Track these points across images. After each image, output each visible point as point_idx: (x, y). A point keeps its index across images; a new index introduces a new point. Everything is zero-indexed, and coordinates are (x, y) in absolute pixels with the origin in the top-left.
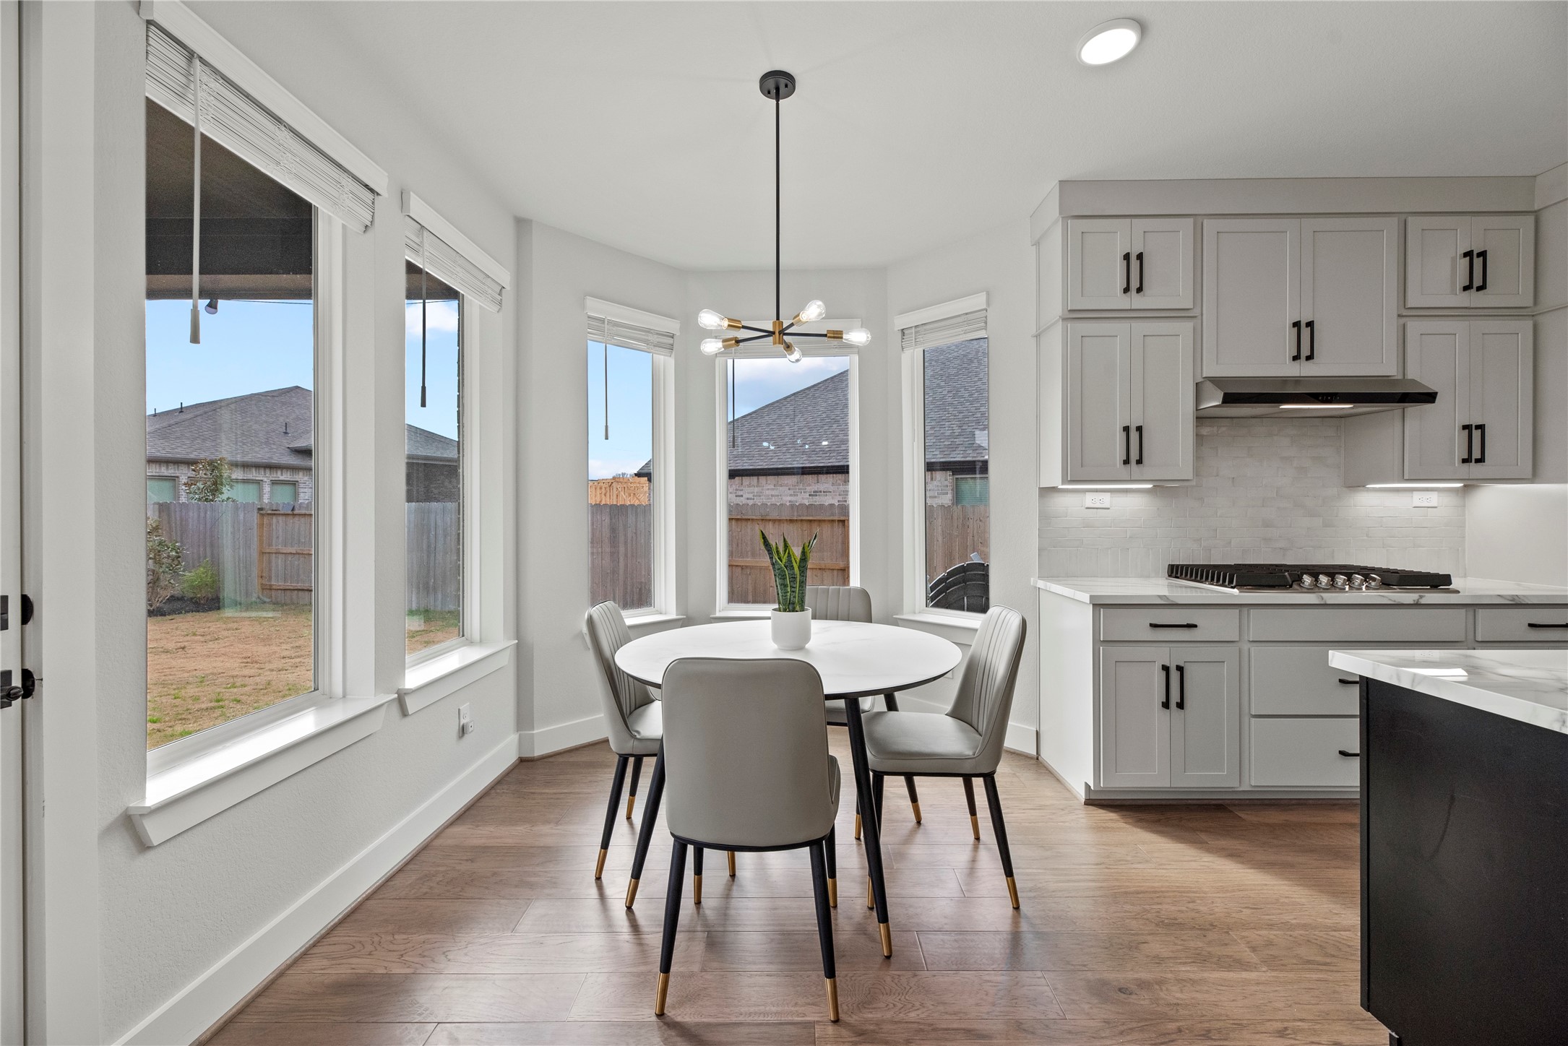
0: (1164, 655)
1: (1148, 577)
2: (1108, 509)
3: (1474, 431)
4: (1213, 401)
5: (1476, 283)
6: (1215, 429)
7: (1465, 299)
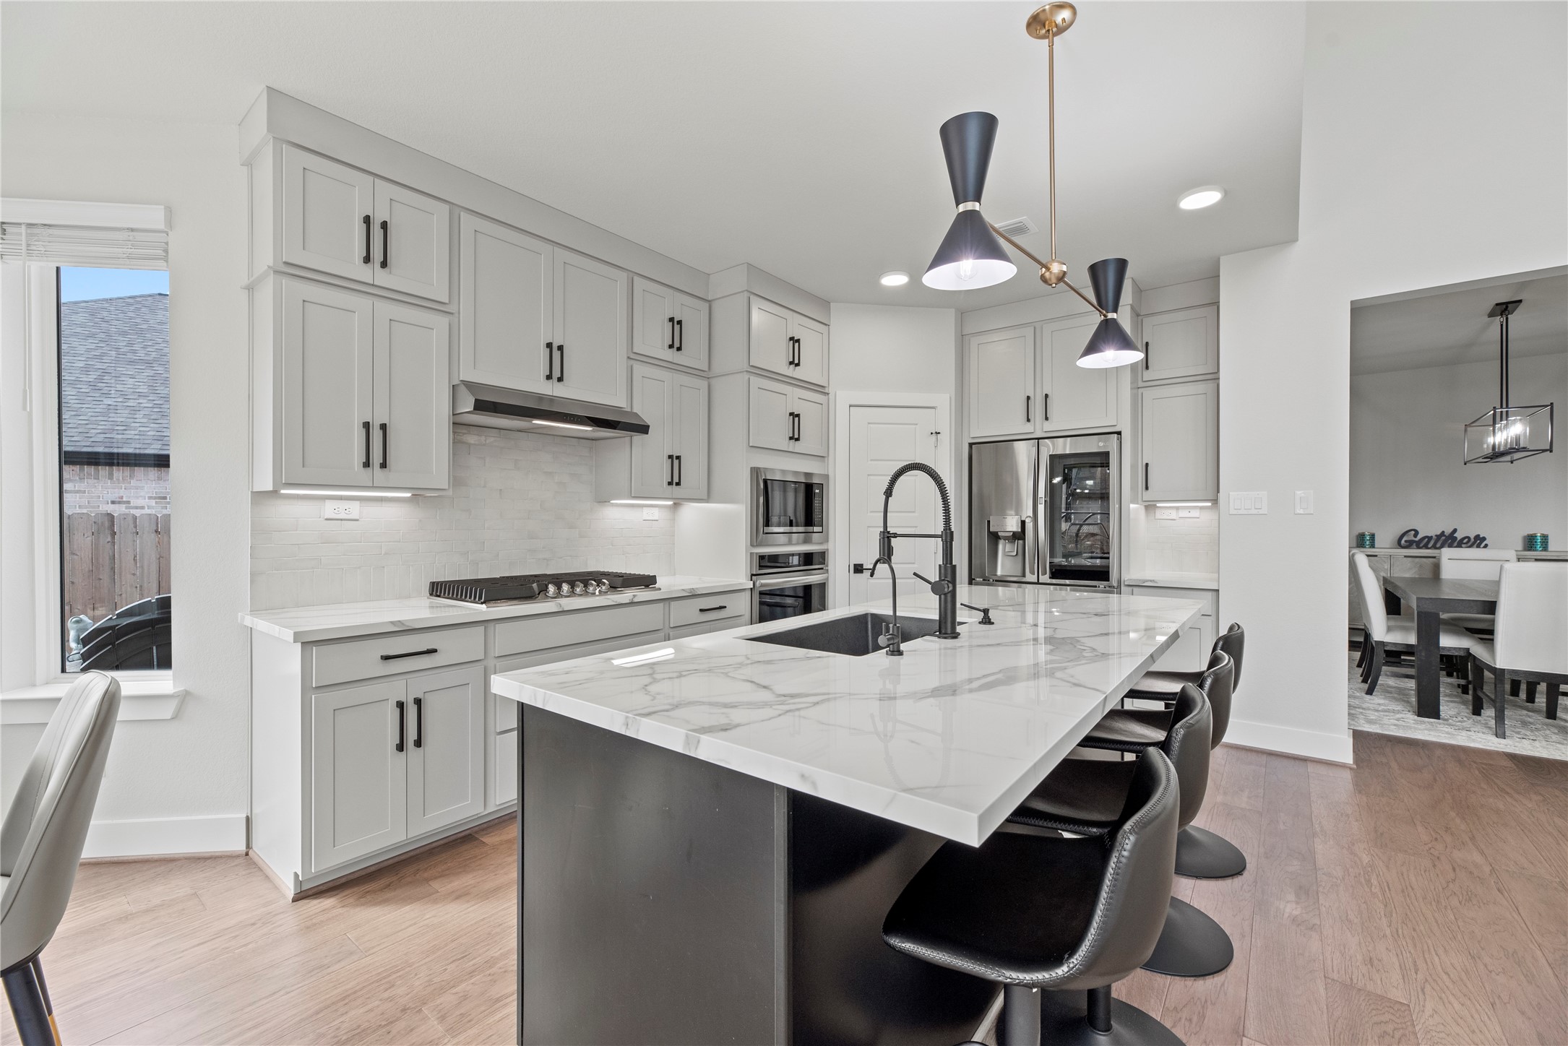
0: (399, 690)
1: (409, 597)
2: (357, 520)
3: (674, 460)
4: (467, 404)
5: (676, 344)
6: (483, 438)
7: (670, 355)
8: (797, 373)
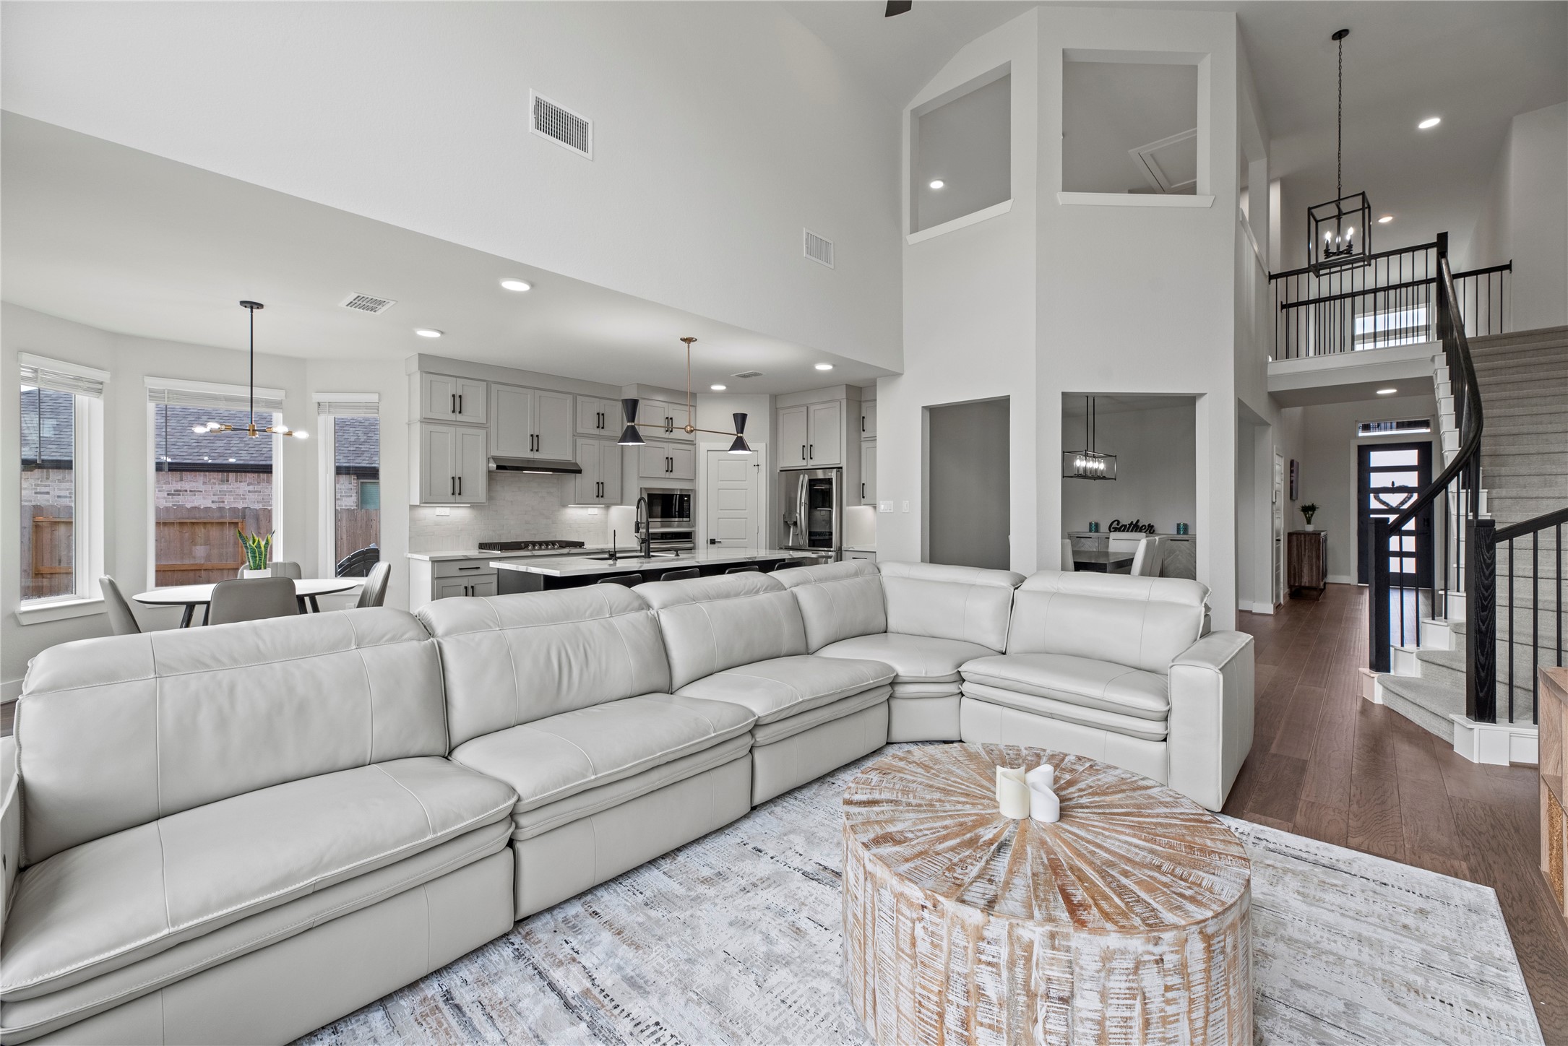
0: (466, 582)
1: (469, 549)
2: (447, 516)
3: (600, 485)
4: (493, 466)
5: (601, 426)
7: (597, 432)
8: (672, 435)
